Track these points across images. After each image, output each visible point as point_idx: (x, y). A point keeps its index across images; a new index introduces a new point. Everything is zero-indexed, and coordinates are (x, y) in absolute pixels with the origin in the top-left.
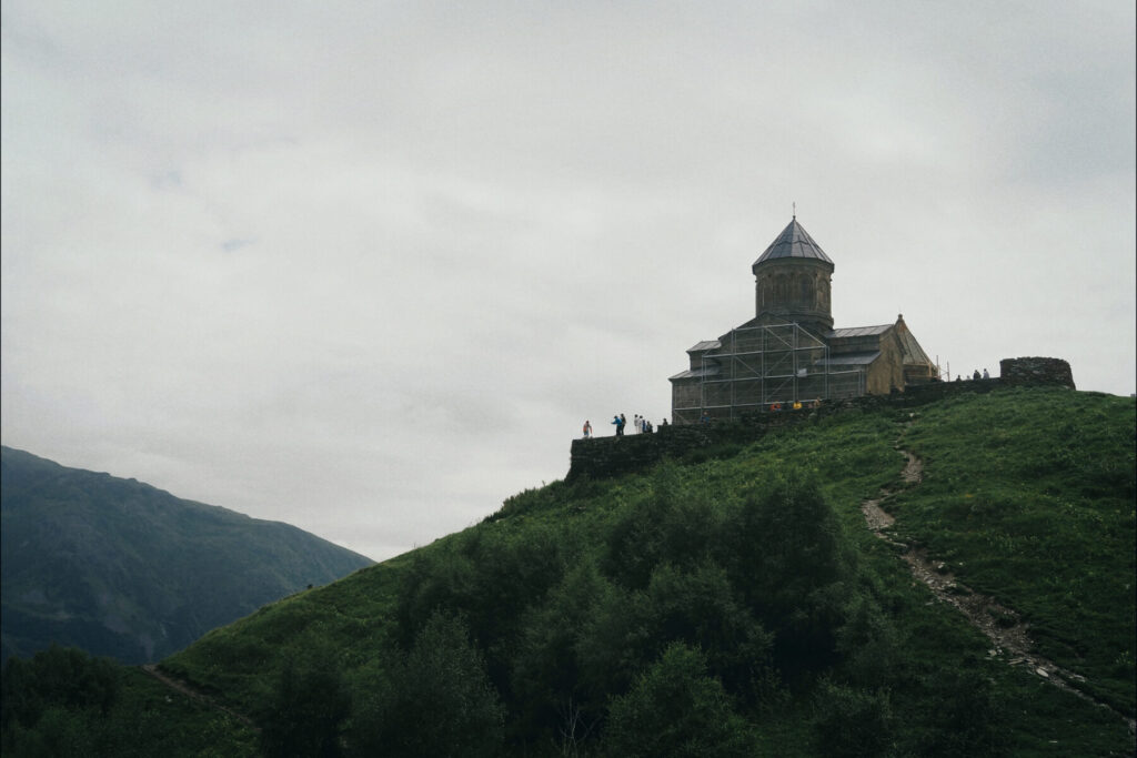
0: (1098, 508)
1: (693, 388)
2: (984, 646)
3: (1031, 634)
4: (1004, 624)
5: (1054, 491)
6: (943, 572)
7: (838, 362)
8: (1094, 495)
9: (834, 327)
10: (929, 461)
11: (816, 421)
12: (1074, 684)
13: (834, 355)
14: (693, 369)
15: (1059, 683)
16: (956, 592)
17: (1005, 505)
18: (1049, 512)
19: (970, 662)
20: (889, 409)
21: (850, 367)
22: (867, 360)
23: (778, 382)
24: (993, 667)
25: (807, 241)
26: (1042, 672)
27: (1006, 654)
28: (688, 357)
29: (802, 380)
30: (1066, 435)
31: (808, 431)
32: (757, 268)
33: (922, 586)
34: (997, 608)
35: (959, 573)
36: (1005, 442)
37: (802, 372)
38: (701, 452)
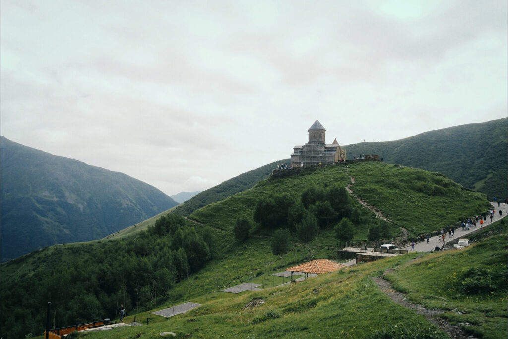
0: (391, 189)
1: (296, 157)
2: (375, 215)
3: (382, 213)
4: (377, 211)
5: (382, 186)
6: (364, 202)
7: (328, 153)
8: (389, 187)
9: (326, 144)
10: (356, 179)
11: (327, 167)
12: (391, 222)
13: (328, 151)
14: (295, 153)
15: (388, 222)
16: (368, 205)
17: (374, 189)
18: (382, 190)
19: (373, 218)
20: (343, 165)
21: (331, 154)
22: (335, 153)
23: (315, 157)
24: (377, 219)
25: (320, 125)
26: (385, 220)
27: (379, 217)
28: (293, 150)
29: (321, 157)
30: (382, 174)
31: (326, 170)
32: (308, 131)
33: (361, 205)
34: (375, 209)
35: (367, 202)
36: (371, 175)
37: (321, 155)
38: (303, 173)
